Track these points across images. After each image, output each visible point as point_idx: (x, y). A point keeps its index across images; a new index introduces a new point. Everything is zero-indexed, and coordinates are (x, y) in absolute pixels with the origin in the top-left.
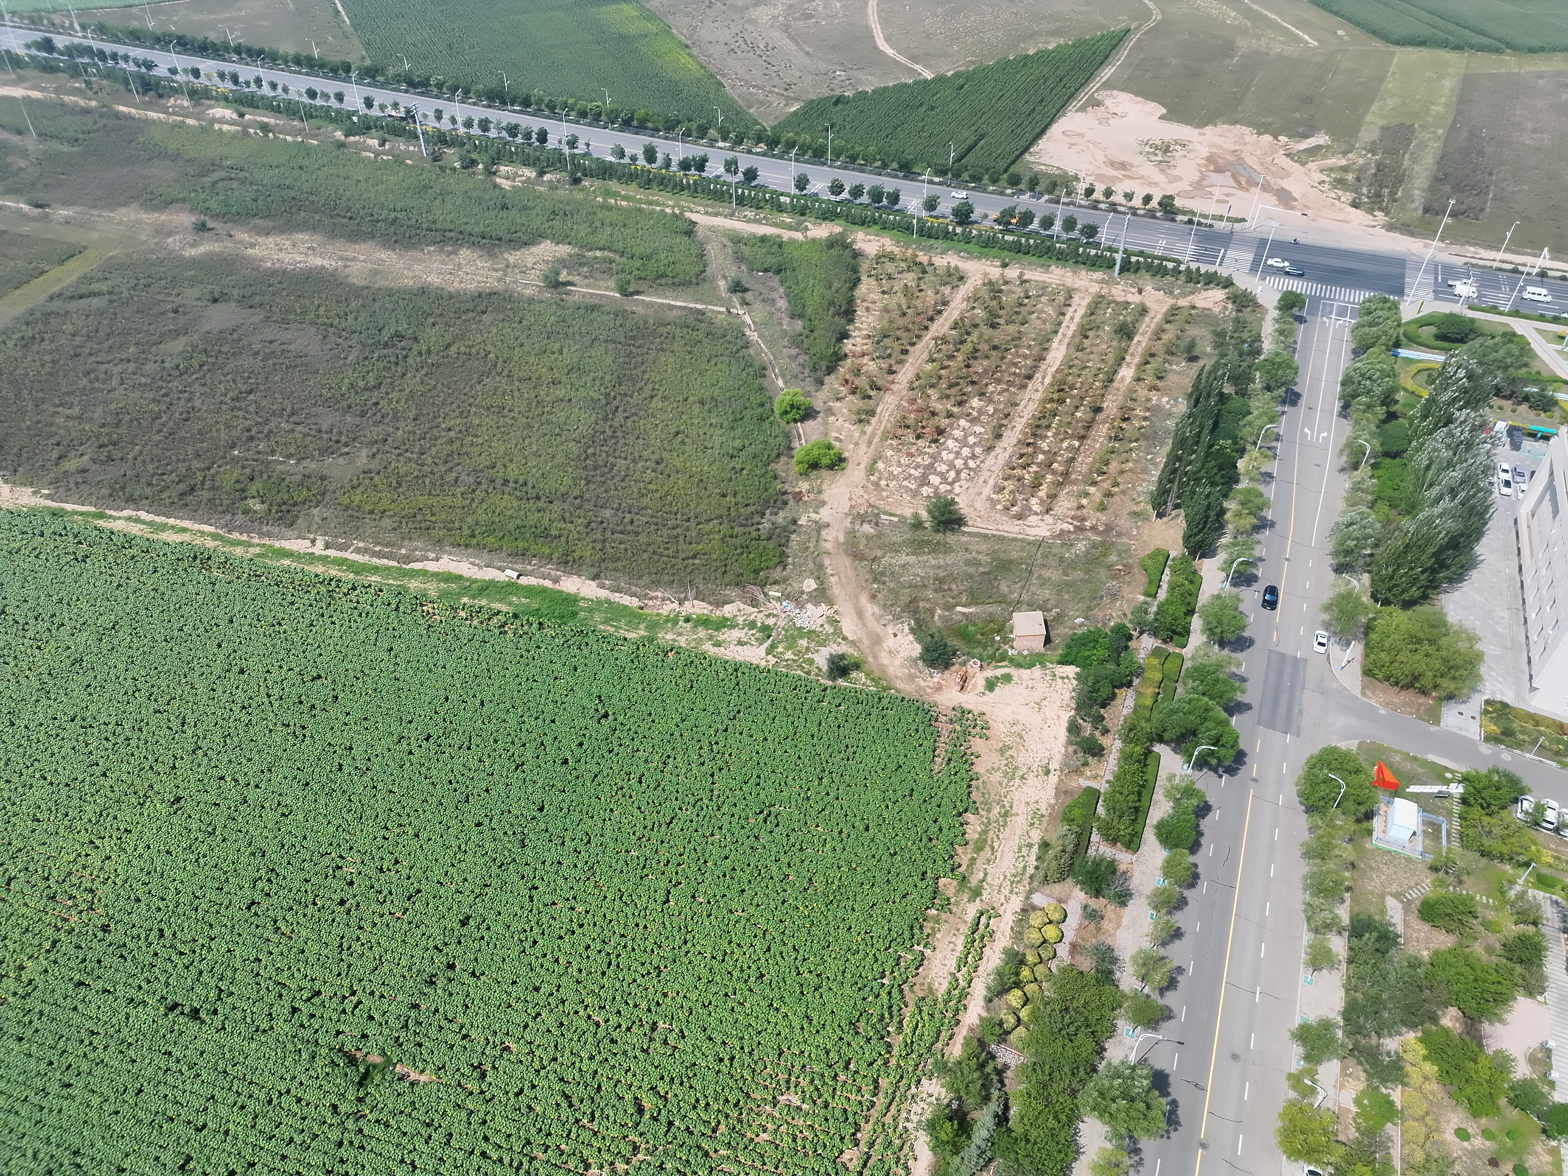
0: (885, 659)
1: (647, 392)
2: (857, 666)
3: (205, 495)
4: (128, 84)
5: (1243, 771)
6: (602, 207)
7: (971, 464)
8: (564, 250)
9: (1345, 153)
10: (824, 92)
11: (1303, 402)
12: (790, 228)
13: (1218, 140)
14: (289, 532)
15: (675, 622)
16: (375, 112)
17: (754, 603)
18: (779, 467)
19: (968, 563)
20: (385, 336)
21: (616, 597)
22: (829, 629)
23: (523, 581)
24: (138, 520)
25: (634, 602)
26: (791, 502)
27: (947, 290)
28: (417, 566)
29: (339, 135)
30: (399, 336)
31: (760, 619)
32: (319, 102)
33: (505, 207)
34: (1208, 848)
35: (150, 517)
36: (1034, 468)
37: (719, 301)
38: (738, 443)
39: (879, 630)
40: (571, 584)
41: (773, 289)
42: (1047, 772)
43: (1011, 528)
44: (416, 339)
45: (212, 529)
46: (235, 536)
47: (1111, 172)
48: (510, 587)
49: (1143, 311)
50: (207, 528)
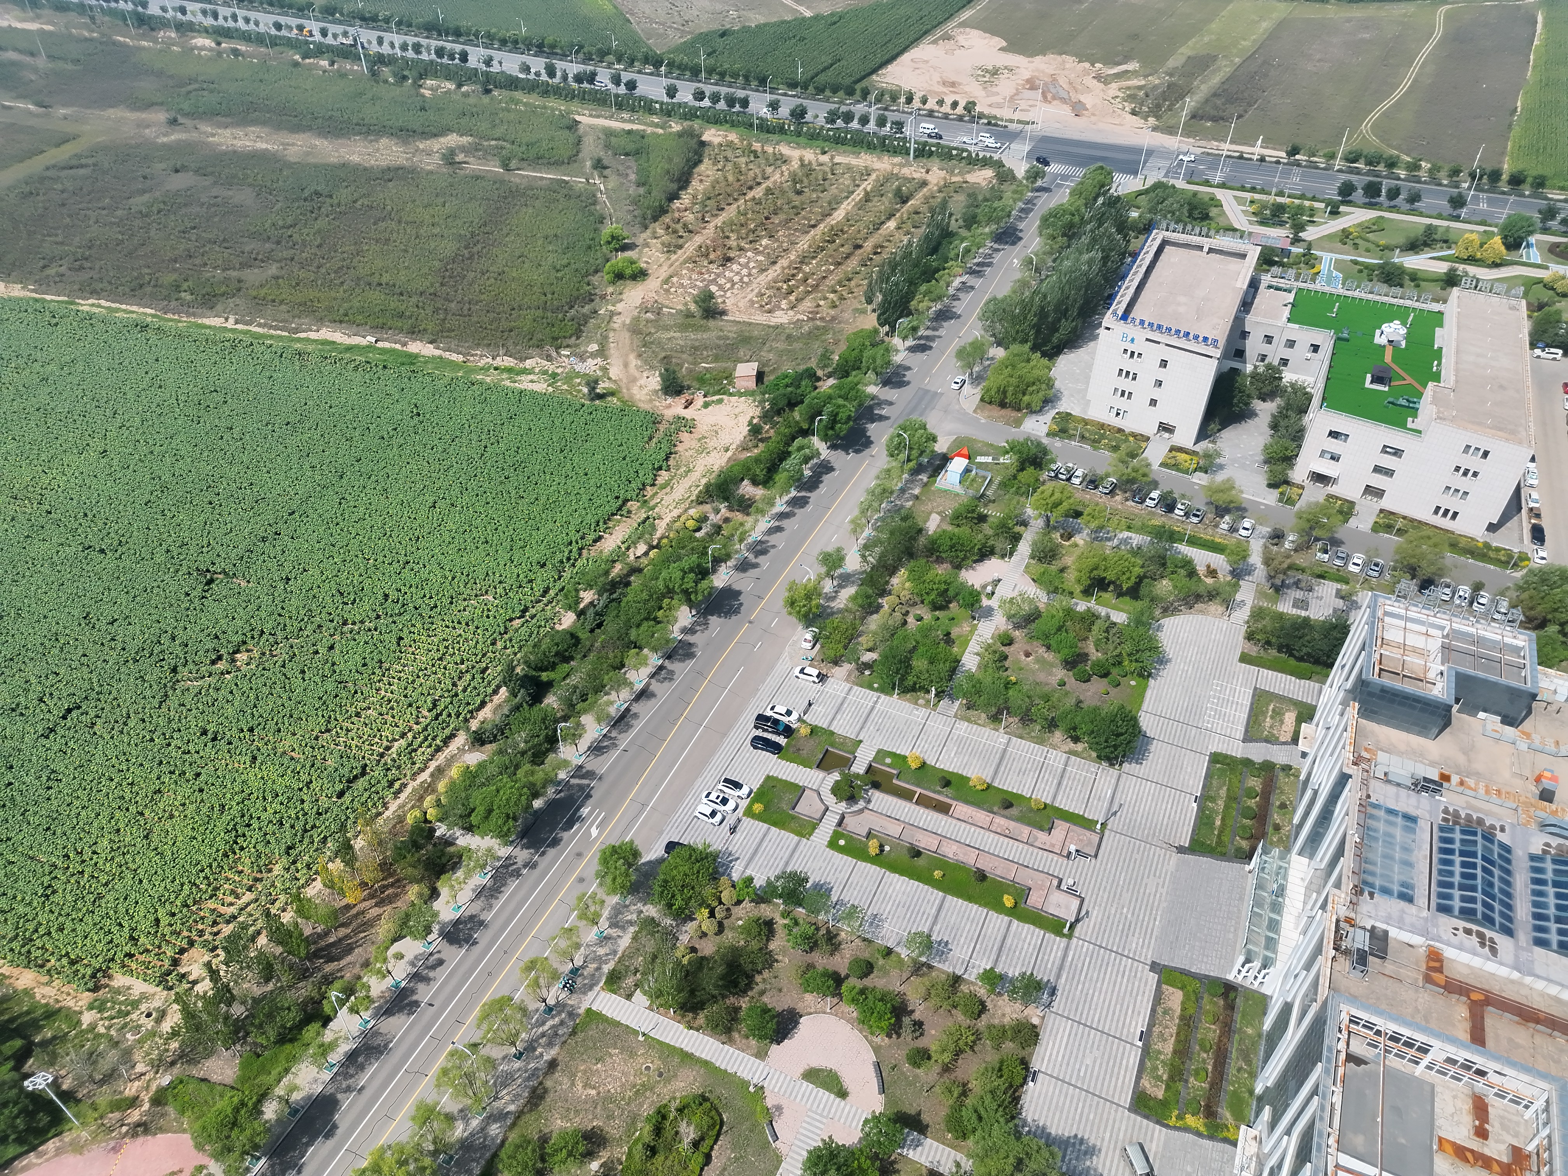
0: (635, 390)
1: (505, 231)
2: (612, 394)
3: (148, 289)
4: (125, 19)
5: (867, 452)
6: (503, 109)
7: (746, 279)
8: (466, 140)
9: (1146, 76)
10: (715, 26)
11: (1021, 243)
12: (657, 126)
13: (1043, 66)
14: (209, 313)
15: (488, 369)
16: (329, 40)
17: (549, 358)
18: (595, 279)
19: (719, 338)
20: (306, 193)
21: (446, 354)
22: (599, 373)
23: (380, 345)
24: (99, 306)
25: (461, 358)
26: (598, 300)
27: (769, 170)
28: (302, 335)
29: (297, 57)
30: (318, 194)
31: (551, 367)
32: (284, 33)
33: (423, 109)
34: (823, 489)
35: (108, 304)
36: (792, 283)
37: (583, 174)
38: (565, 261)
39: (637, 374)
40: (415, 347)
41: (629, 167)
42: (727, 450)
43: (760, 318)
44: (331, 197)
45: (153, 312)
46: (170, 316)
47: (942, 89)
48: (370, 348)
49: (924, 183)
50: (149, 311)
